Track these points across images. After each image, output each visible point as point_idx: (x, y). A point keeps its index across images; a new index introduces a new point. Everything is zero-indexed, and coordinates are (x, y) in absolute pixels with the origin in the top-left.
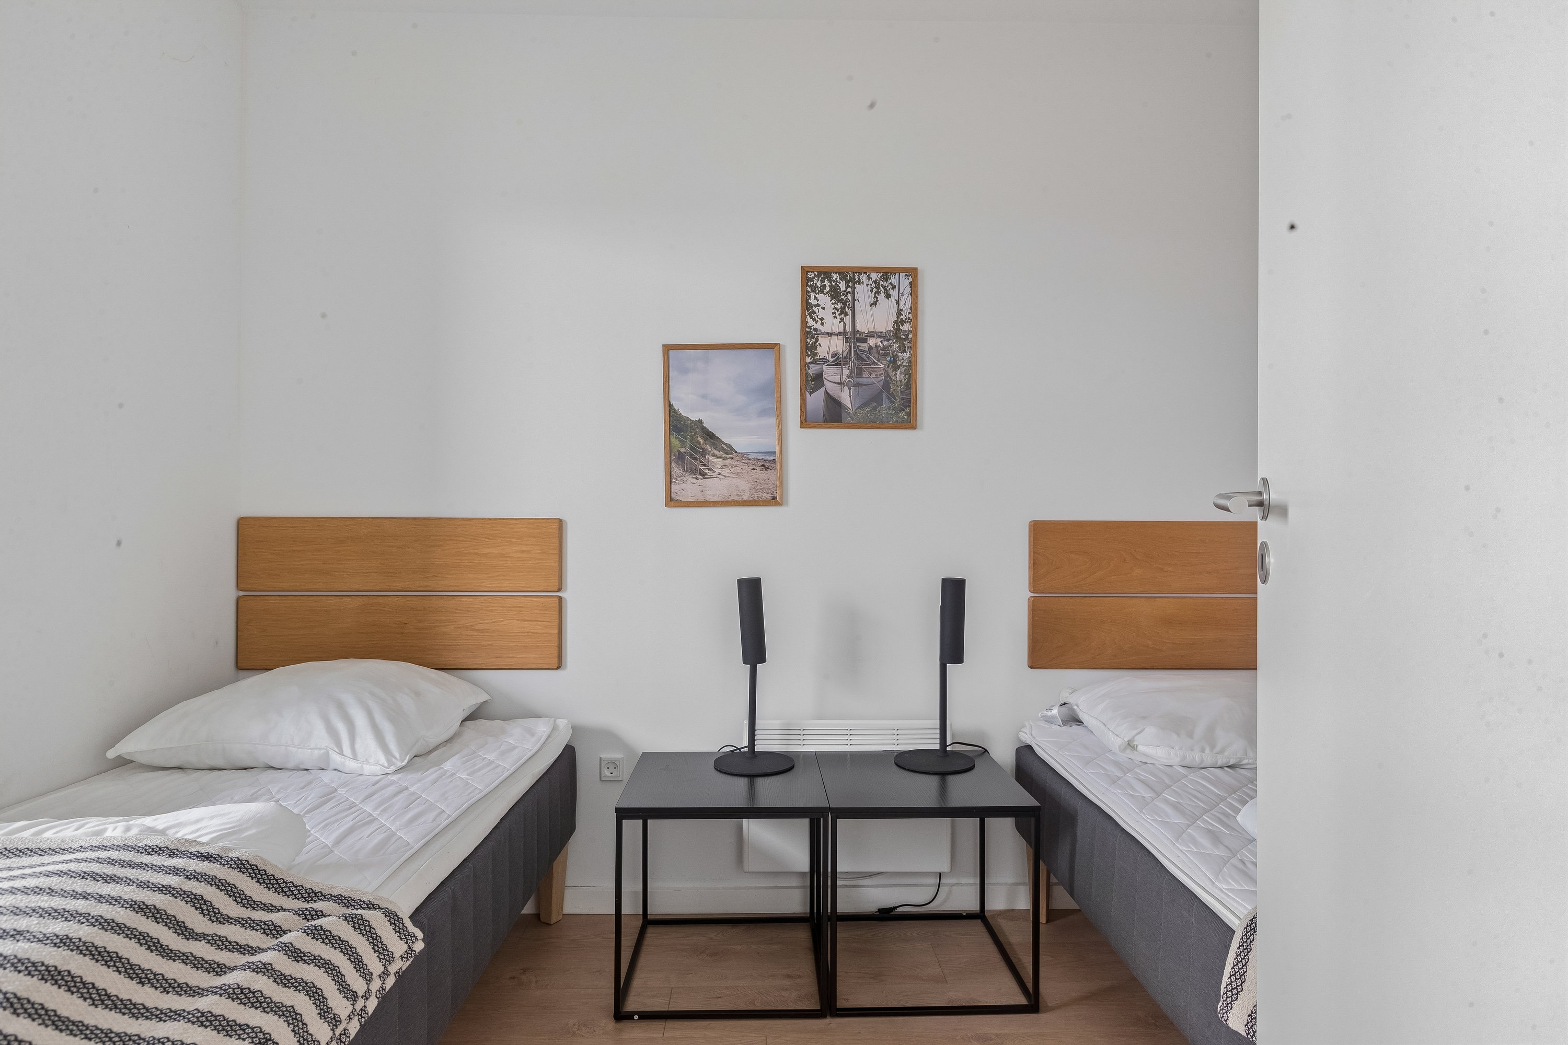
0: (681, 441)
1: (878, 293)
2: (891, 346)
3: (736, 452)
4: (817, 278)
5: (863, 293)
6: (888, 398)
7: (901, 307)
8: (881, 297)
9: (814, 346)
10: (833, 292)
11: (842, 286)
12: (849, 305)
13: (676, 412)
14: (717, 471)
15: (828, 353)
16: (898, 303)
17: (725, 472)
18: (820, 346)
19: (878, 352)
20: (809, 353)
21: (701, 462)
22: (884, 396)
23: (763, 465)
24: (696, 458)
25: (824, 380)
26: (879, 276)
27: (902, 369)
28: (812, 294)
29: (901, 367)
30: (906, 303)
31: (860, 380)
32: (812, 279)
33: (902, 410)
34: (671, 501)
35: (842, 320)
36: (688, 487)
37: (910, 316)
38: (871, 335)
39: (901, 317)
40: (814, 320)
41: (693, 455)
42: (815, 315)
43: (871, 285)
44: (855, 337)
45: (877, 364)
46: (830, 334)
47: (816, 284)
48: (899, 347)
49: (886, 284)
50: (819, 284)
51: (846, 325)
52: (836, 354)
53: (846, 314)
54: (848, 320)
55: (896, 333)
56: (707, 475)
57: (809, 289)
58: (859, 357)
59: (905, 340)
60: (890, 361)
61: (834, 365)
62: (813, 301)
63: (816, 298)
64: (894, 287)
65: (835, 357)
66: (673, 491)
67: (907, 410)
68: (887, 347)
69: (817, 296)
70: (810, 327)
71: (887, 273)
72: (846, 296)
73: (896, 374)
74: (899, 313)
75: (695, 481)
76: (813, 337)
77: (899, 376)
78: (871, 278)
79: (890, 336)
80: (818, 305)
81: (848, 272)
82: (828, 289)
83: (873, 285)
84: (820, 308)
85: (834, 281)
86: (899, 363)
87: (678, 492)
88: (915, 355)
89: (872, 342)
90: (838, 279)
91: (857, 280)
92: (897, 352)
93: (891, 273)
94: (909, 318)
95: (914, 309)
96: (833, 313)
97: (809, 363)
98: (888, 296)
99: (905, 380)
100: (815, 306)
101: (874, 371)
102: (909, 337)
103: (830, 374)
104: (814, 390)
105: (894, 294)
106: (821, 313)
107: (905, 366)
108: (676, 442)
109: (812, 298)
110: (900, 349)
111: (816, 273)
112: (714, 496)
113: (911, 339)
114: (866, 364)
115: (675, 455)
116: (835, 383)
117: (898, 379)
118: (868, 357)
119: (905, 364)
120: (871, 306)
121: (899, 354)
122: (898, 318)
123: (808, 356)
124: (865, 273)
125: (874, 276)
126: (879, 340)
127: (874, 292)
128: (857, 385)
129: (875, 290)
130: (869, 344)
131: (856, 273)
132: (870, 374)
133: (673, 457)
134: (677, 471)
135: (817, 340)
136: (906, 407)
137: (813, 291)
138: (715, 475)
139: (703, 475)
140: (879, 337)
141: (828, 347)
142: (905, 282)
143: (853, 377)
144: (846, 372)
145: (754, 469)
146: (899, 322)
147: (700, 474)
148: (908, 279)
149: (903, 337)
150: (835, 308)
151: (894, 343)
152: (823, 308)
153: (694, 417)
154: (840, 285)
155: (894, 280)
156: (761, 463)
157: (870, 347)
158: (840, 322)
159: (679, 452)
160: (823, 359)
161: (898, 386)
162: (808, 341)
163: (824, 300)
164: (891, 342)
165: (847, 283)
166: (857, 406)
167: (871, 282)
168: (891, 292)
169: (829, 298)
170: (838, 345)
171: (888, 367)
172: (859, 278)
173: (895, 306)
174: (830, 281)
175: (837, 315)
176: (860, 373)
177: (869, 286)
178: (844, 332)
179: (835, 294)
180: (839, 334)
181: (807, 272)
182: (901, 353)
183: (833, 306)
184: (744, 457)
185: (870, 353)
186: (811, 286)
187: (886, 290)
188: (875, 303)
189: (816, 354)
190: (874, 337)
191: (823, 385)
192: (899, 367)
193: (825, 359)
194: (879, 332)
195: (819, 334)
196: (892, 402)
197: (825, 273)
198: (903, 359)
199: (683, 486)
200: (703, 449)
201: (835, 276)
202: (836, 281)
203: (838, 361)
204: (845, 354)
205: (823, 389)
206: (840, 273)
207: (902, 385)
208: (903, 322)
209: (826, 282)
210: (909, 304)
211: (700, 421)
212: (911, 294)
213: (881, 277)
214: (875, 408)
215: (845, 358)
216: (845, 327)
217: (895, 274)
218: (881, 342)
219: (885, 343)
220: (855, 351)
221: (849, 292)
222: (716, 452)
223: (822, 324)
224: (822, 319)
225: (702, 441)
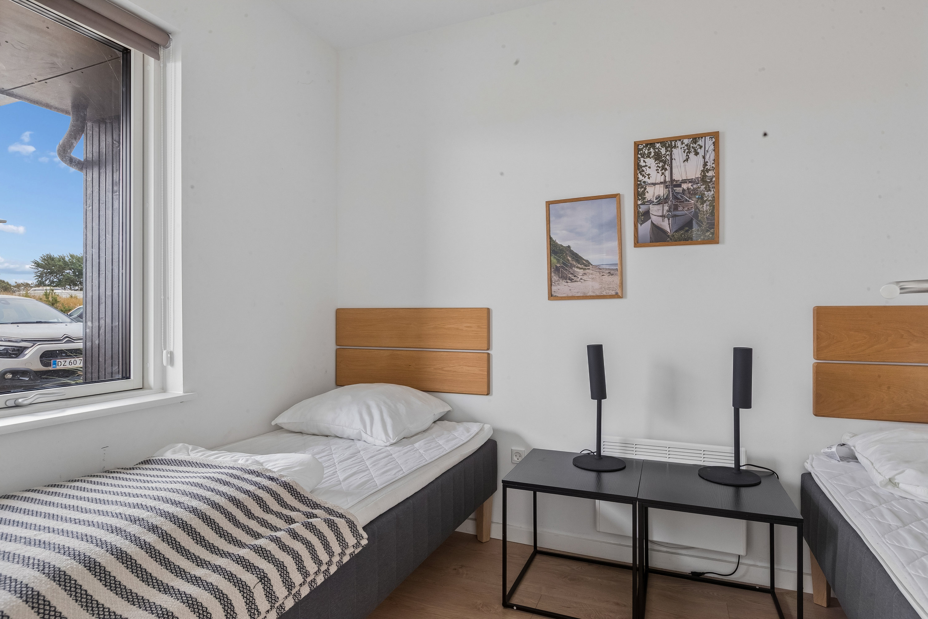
0: (557, 259)
1: (689, 152)
2: (699, 188)
3: (592, 265)
4: (645, 148)
5: (678, 154)
6: (697, 223)
7: (707, 160)
8: (692, 155)
9: (644, 193)
10: (656, 156)
11: (663, 151)
12: (668, 163)
13: (554, 242)
14: (580, 277)
15: (653, 196)
16: (704, 157)
17: (585, 278)
18: (648, 192)
19: (689, 193)
20: (640, 198)
21: (570, 272)
22: (694, 222)
23: (609, 273)
24: (567, 270)
25: (651, 215)
26: (690, 141)
27: (708, 203)
28: (642, 159)
29: (707, 202)
30: (710, 157)
31: (677, 213)
32: (642, 149)
33: (708, 231)
34: (551, 296)
35: (663, 173)
36: (562, 288)
37: (713, 165)
38: (684, 181)
39: (707, 167)
40: (643, 176)
41: (565, 268)
42: (644, 173)
43: (684, 147)
44: (672, 184)
45: (689, 201)
46: (654, 184)
47: (644, 152)
48: (705, 188)
49: (695, 146)
50: (646, 152)
51: (665, 177)
52: (659, 197)
53: (666, 169)
54: (667, 173)
55: (703, 178)
56: (573, 280)
57: (640, 156)
58: (675, 198)
59: (710, 182)
60: (698, 198)
61: (658, 204)
62: (642, 164)
63: (644, 161)
64: (701, 147)
65: (658, 199)
66: (553, 290)
67: (712, 231)
68: (696, 189)
69: (645, 160)
70: (640, 181)
71: (695, 138)
72: (666, 157)
73: (703, 207)
74: (705, 164)
75: (566, 284)
76: (642, 187)
77: (705, 207)
78: (684, 143)
79: (698, 181)
80: (646, 166)
81: (667, 141)
82: (653, 154)
83: (686, 147)
84: (647, 168)
85: (657, 148)
86: (705, 199)
87: (556, 291)
88: (718, 192)
89: (685, 186)
90: (660, 147)
91: (674, 145)
92: (704, 191)
93: (699, 138)
94: (713, 167)
95: (717, 161)
96: (656, 170)
97: (640, 204)
98: (697, 154)
99: (710, 210)
100: (644, 166)
101: (687, 206)
102: (713, 180)
103: (655, 211)
104: (643, 222)
105: (701, 152)
106: (648, 171)
107: (710, 200)
108: (554, 260)
109: (642, 161)
110: (706, 189)
111: (644, 145)
112: (578, 292)
113: (714, 181)
114: (680, 202)
115: (553, 268)
116: (658, 216)
117: (705, 210)
118: (682, 197)
119: (710, 199)
120: (684, 162)
121: (706, 193)
122: (704, 168)
123: (640, 200)
124: (680, 140)
125: (686, 141)
126: (690, 184)
127: (686, 151)
128: (674, 216)
129: (687, 151)
130: (683, 188)
131: (673, 141)
132: (684, 208)
133: (552, 270)
134: (555, 278)
135: (645, 189)
136: (711, 229)
137: (642, 157)
138: (578, 280)
139: (571, 280)
140: (690, 182)
141: (651, 193)
142: (709, 143)
143: (671, 211)
144: (666, 208)
145: (603, 275)
146: (705, 171)
147: (569, 279)
148: (712, 140)
149: (708, 180)
150: (658, 166)
151: (702, 185)
152: (650, 167)
153: (565, 244)
154: (661, 151)
155: (701, 142)
156: (608, 272)
157: (684, 190)
158: (661, 175)
159: (556, 266)
160: (650, 201)
161: (704, 215)
162: (639, 190)
163: (650, 162)
164: (699, 185)
165: (666, 149)
166: (674, 230)
167: (684, 145)
168: (699, 150)
169: (654, 161)
170: (660, 191)
171: (697, 202)
172: (675, 145)
173: (702, 160)
174: (654, 149)
175: (659, 171)
176: (676, 208)
177: (683, 149)
178: (665, 182)
179: (658, 157)
180: (661, 183)
181: (638, 145)
182: (707, 192)
183: (656, 165)
184: (598, 268)
185: (683, 194)
186: (641, 154)
187: (695, 150)
188: (687, 160)
189: (645, 198)
190: (686, 183)
191: (650, 218)
192: (705, 202)
193: (651, 201)
194: (690, 179)
195: (647, 185)
196: (700, 226)
197: (651, 144)
198: (708, 196)
199: (559, 287)
200: (571, 264)
201: (658, 145)
202: (658, 148)
203: (661, 201)
204: (665, 196)
205: (650, 220)
206: (661, 143)
207: (707, 214)
208: (708, 171)
209: (652, 150)
210: (712, 157)
211: (569, 247)
212: (714, 150)
213: (691, 141)
214: (687, 231)
215: (665, 199)
216: (665, 178)
217: (702, 138)
218: (692, 186)
219: (695, 186)
220: (673, 194)
221: (668, 155)
222: (579, 266)
223: (649, 178)
224: (649, 175)
225: (570, 259)
